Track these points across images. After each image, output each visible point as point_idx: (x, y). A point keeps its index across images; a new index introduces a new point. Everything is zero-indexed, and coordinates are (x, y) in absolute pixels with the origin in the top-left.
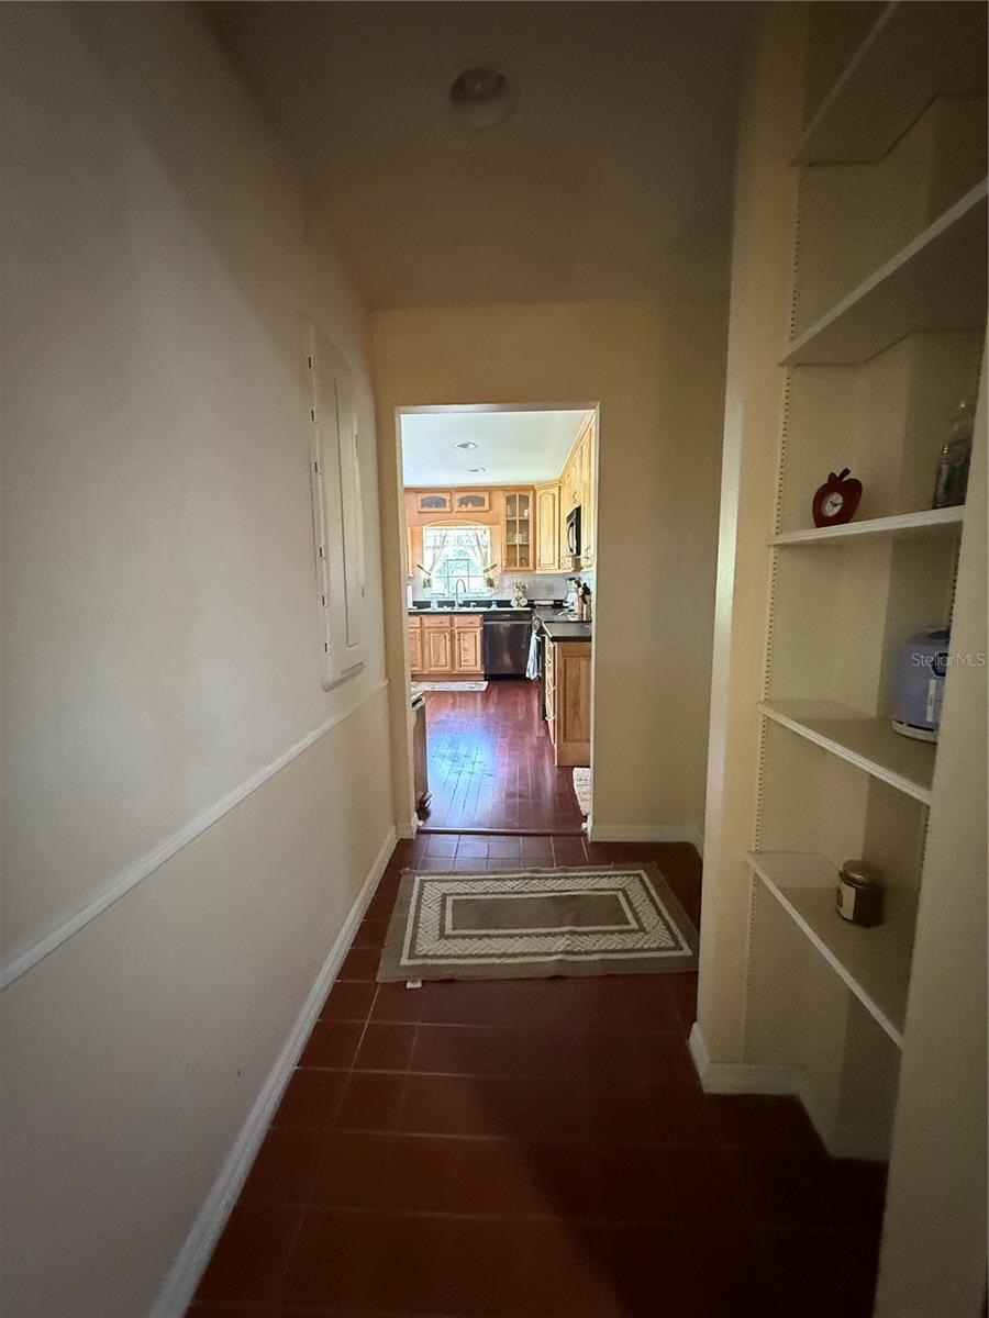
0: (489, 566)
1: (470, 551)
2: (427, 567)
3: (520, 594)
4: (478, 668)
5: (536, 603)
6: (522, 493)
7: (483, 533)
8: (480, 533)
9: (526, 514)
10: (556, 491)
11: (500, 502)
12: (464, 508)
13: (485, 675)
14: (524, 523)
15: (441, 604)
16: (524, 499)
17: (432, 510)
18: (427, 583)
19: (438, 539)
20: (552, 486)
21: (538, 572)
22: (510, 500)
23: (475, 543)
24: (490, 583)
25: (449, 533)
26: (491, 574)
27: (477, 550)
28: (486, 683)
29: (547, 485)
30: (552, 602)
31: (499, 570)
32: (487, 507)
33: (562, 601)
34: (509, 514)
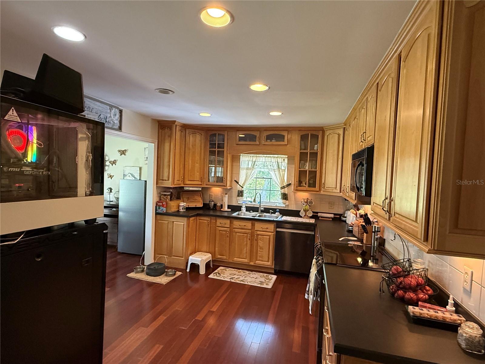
0: (285, 184)
1: (272, 173)
2: (241, 182)
3: (308, 207)
4: (269, 263)
5: (319, 214)
6: (314, 133)
7: (282, 161)
8: (280, 160)
9: (315, 148)
10: (341, 132)
11: (296, 138)
12: (269, 143)
13: (275, 270)
14: (314, 155)
15: (249, 209)
16: (315, 137)
17: (246, 143)
18: (240, 194)
19: (250, 163)
20: (338, 128)
21: (322, 192)
22: (304, 138)
23: (276, 167)
24: (285, 197)
25: (258, 159)
26: (286, 191)
27: (277, 173)
28: (274, 277)
29: (333, 127)
30: (332, 216)
31: (292, 187)
32: (286, 142)
33: (341, 215)
34: (303, 147)
